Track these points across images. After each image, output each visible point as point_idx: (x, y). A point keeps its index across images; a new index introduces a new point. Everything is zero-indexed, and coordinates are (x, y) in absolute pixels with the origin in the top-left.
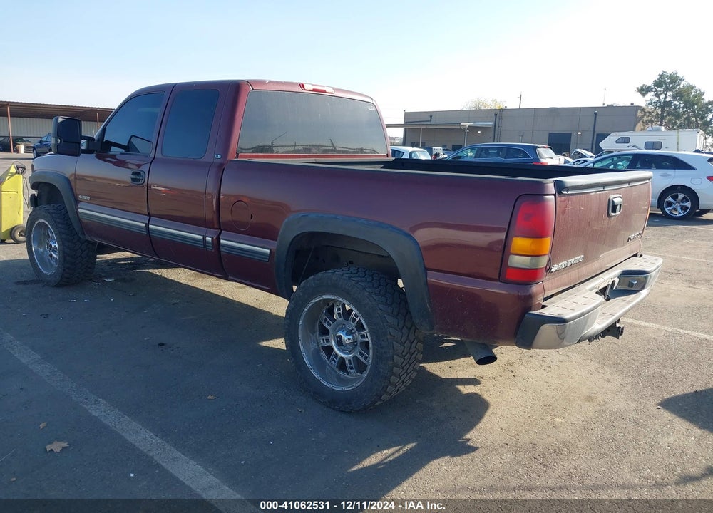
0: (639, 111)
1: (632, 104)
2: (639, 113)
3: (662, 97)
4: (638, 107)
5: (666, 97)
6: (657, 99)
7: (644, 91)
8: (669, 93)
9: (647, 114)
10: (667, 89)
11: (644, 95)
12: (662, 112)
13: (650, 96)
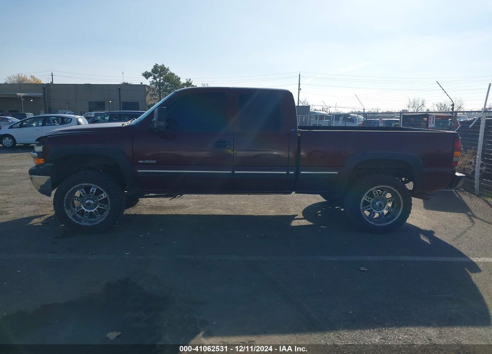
0: (147, 88)
1: (142, 83)
2: (147, 89)
3: (158, 80)
4: (146, 85)
5: (160, 80)
6: (155, 81)
7: (146, 75)
8: (162, 78)
9: (152, 90)
10: (160, 75)
11: (147, 78)
12: (160, 88)
13: (151, 79)
